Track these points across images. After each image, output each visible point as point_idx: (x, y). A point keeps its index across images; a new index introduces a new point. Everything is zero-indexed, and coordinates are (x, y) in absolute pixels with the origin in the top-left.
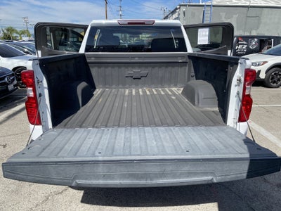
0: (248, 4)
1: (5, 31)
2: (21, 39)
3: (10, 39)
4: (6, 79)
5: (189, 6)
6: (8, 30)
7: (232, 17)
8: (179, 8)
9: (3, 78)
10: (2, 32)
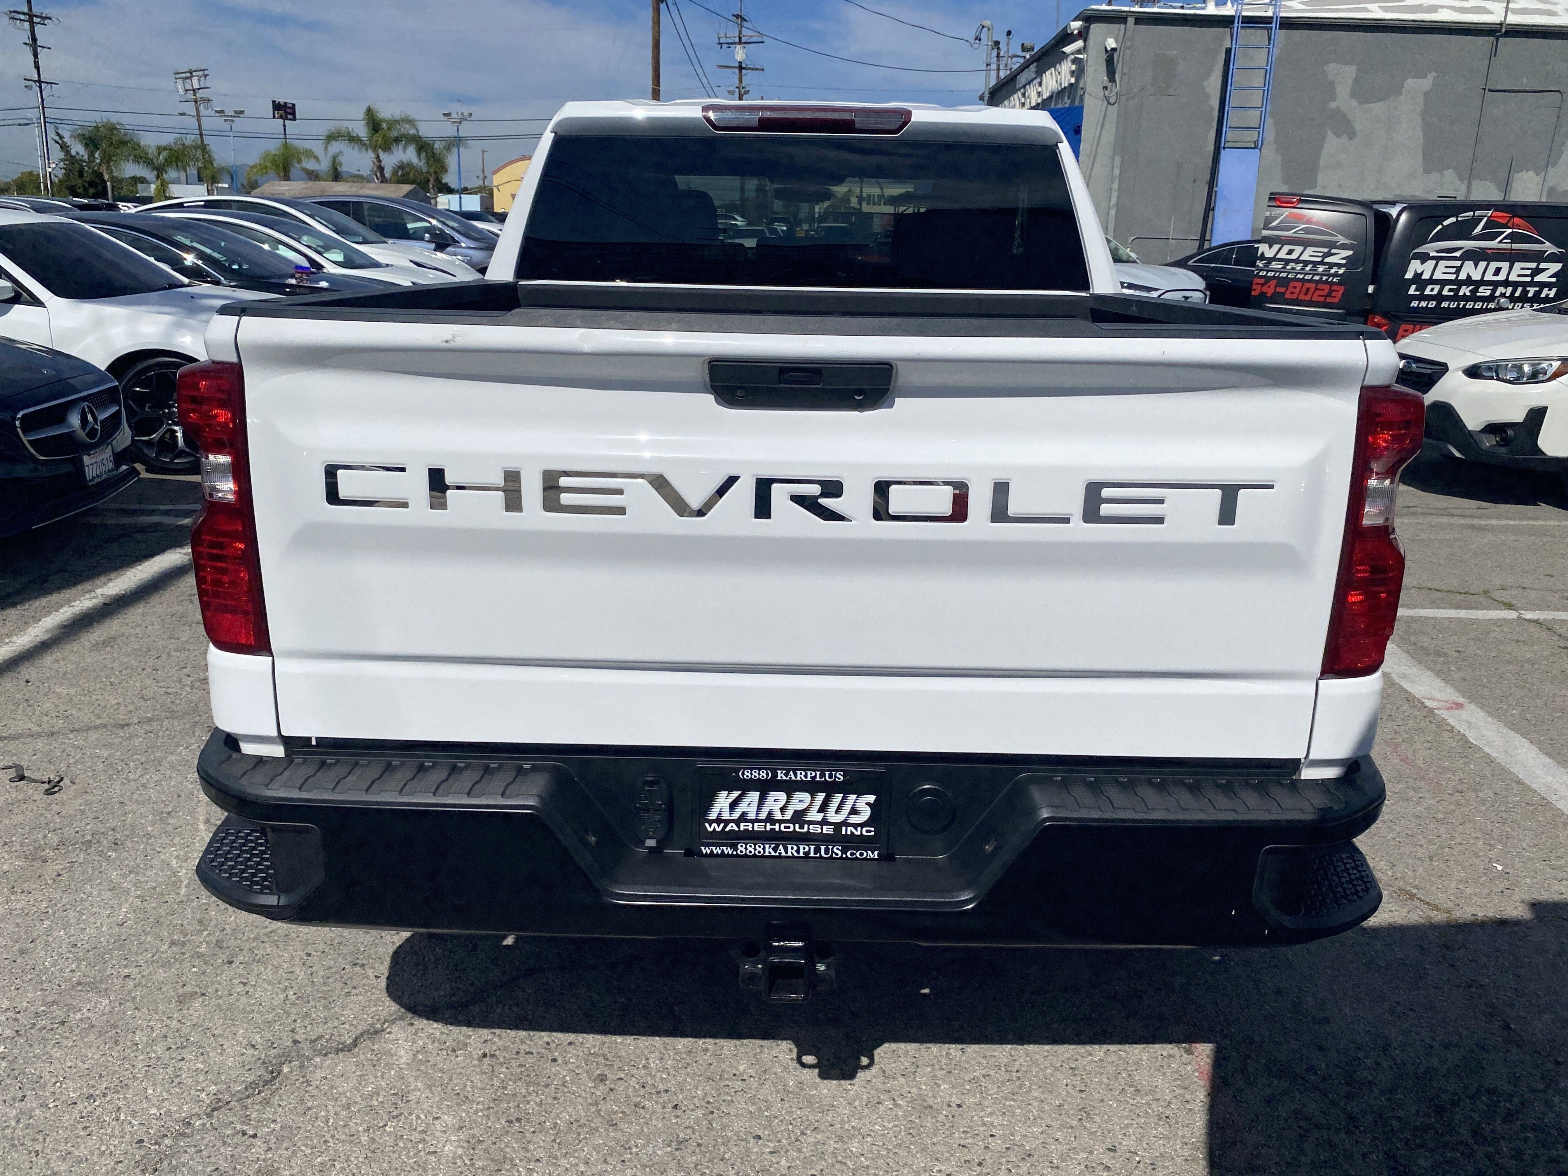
0: (1494, 15)
1: (78, 149)
2: (162, 193)
3: (103, 194)
4: (75, 420)
5: (1142, 19)
6: (91, 141)
7: (1398, 90)
8: (1083, 35)
9: (59, 415)
10: (57, 153)
